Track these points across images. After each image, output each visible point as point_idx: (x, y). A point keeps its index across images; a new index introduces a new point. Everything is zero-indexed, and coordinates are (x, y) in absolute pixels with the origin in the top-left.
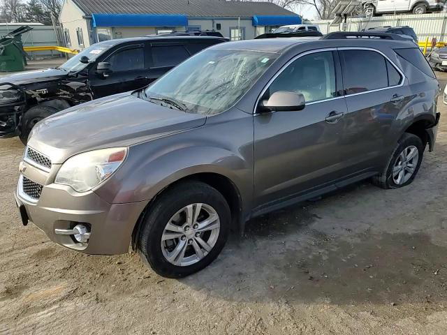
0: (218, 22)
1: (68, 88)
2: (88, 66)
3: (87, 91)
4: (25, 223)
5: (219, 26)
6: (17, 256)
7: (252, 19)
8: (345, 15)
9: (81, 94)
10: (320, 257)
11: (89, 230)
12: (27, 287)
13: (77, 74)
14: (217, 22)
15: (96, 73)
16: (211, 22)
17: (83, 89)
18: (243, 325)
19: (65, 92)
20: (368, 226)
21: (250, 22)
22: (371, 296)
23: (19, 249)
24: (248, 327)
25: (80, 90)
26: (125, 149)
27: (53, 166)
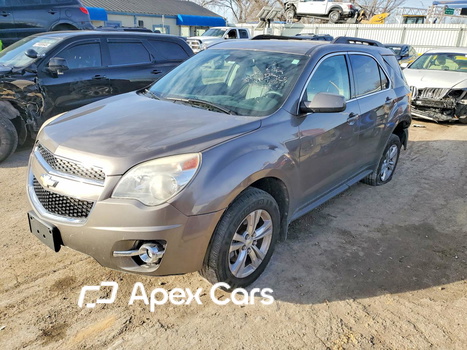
0: (141, 19)
1: (12, 87)
2: (37, 61)
3: (36, 91)
4: (57, 249)
5: (141, 23)
6: (31, 291)
7: (177, 18)
8: (269, 20)
9: (29, 94)
10: (357, 253)
11: (161, 248)
12: (66, 325)
13: (24, 71)
14: (139, 19)
15: (48, 70)
16: (132, 18)
17: (31, 88)
18: (329, 328)
19: (10, 92)
20: (380, 221)
21: (174, 21)
22: (418, 284)
23: (26, 282)
24: (334, 329)
25: (28, 89)
26: (198, 155)
27: (107, 178)
